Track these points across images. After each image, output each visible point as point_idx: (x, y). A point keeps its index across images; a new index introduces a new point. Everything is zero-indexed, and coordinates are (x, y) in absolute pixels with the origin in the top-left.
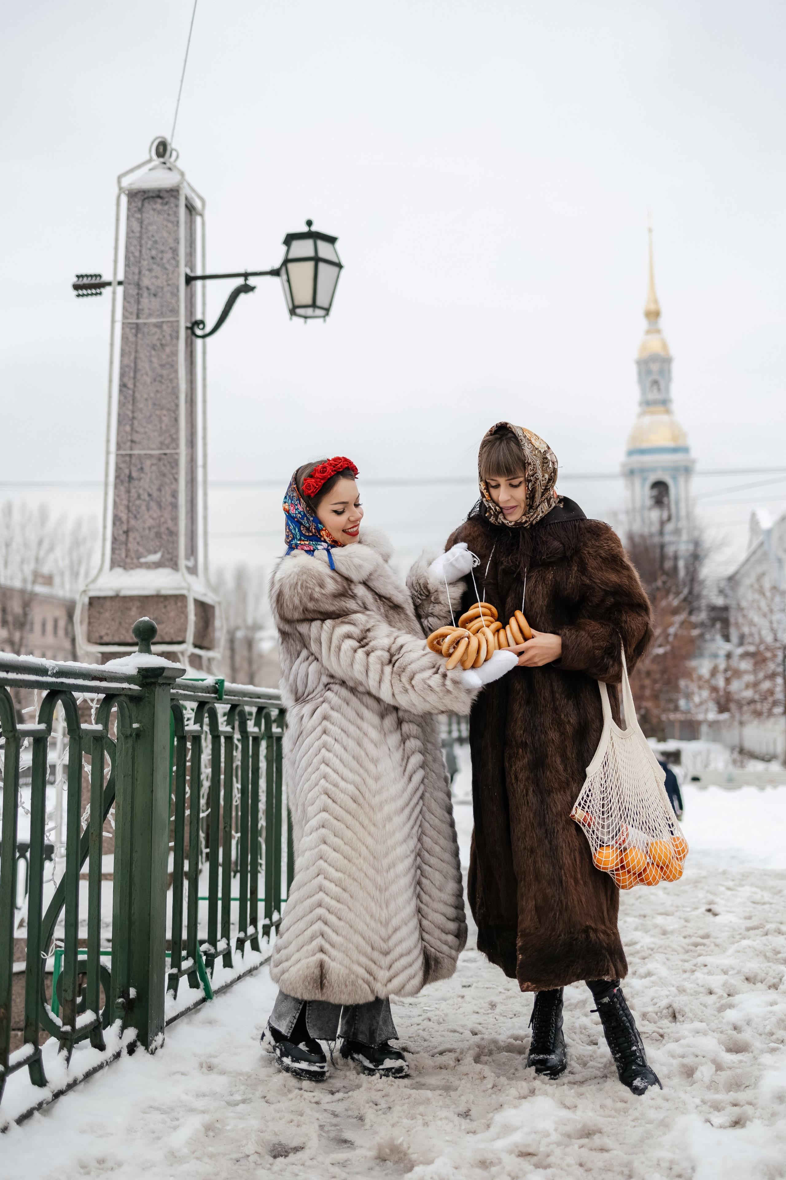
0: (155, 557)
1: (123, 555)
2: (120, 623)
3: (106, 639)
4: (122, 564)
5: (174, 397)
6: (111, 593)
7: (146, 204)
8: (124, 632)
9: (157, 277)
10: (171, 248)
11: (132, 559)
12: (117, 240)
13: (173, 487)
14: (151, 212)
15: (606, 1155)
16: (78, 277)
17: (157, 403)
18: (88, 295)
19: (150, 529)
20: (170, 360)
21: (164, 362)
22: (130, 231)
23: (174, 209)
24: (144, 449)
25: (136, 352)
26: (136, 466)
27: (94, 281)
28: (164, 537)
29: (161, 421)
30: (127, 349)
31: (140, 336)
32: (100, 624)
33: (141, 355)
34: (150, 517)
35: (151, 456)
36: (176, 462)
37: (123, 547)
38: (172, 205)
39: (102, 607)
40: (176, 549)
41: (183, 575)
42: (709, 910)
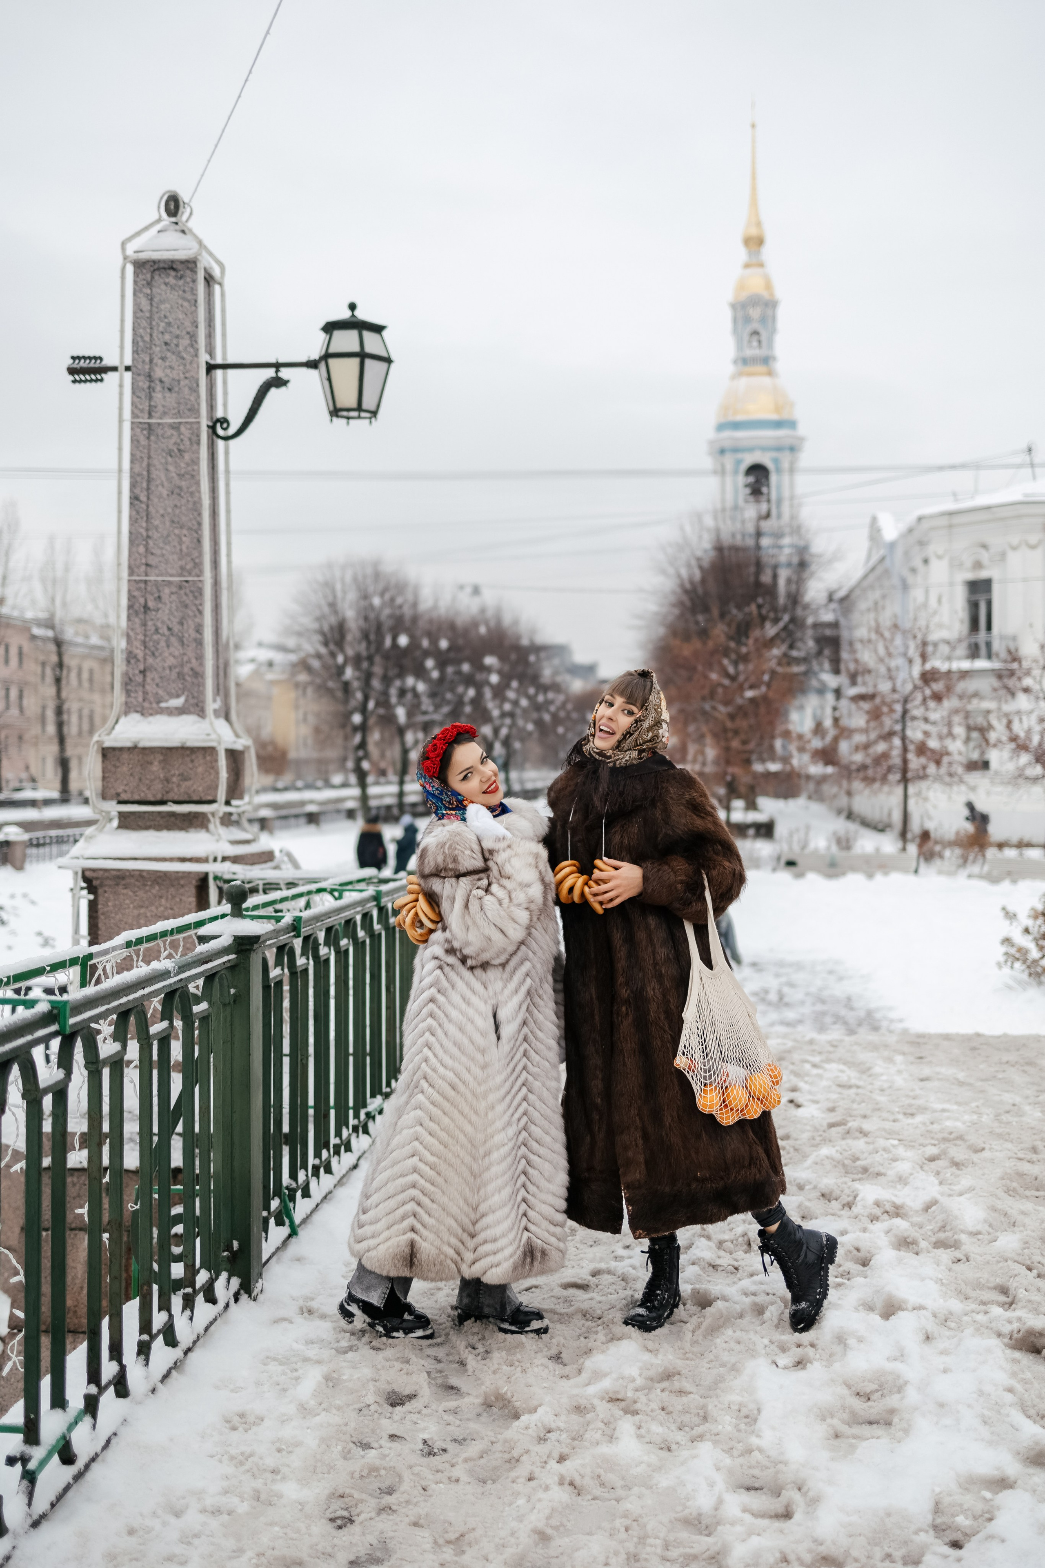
0: (178, 702)
1: (140, 699)
2: (140, 779)
3: (124, 797)
4: (139, 709)
5: (196, 514)
6: (129, 744)
7: (156, 277)
8: (145, 789)
9: (171, 367)
10: (188, 333)
11: (151, 703)
12: (122, 321)
13: (197, 620)
14: (163, 287)
15: (685, 1399)
16: (73, 358)
17: (176, 520)
18: (86, 381)
19: (170, 668)
20: (190, 468)
21: (183, 471)
22: (138, 310)
23: (191, 285)
24: (161, 575)
25: (149, 457)
26: (152, 594)
27: (92, 364)
28: (188, 678)
29: (181, 542)
30: (138, 454)
31: (153, 438)
32: (117, 780)
33: (155, 462)
34: (171, 654)
35: (170, 583)
36: (200, 591)
37: (140, 689)
38: (188, 280)
39: (118, 759)
40: (202, 693)
41: (211, 724)
42: (791, 1101)
